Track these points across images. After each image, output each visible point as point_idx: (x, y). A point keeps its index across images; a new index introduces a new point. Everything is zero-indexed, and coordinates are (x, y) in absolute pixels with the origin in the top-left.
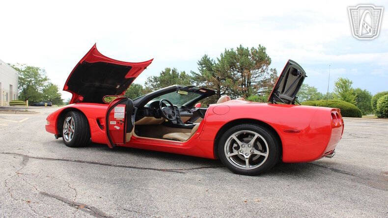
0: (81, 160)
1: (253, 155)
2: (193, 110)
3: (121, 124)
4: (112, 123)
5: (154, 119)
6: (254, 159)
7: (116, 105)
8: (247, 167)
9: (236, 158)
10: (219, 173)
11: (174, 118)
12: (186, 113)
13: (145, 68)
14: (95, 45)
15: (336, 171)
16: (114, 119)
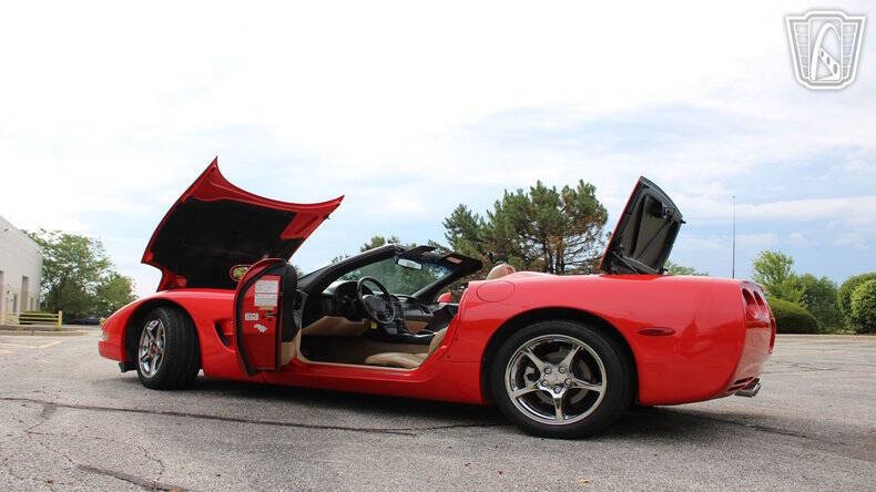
0: (176, 411)
1: (572, 392)
2: (433, 308)
3: (270, 319)
4: (248, 317)
5: (345, 321)
6: (576, 400)
7: (259, 276)
8: (559, 419)
9: (533, 399)
10: (496, 436)
11: (390, 320)
12: (417, 313)
13: (326, 217)
14: (215, 161)
15: (765, 429)
16: (254, 309)
